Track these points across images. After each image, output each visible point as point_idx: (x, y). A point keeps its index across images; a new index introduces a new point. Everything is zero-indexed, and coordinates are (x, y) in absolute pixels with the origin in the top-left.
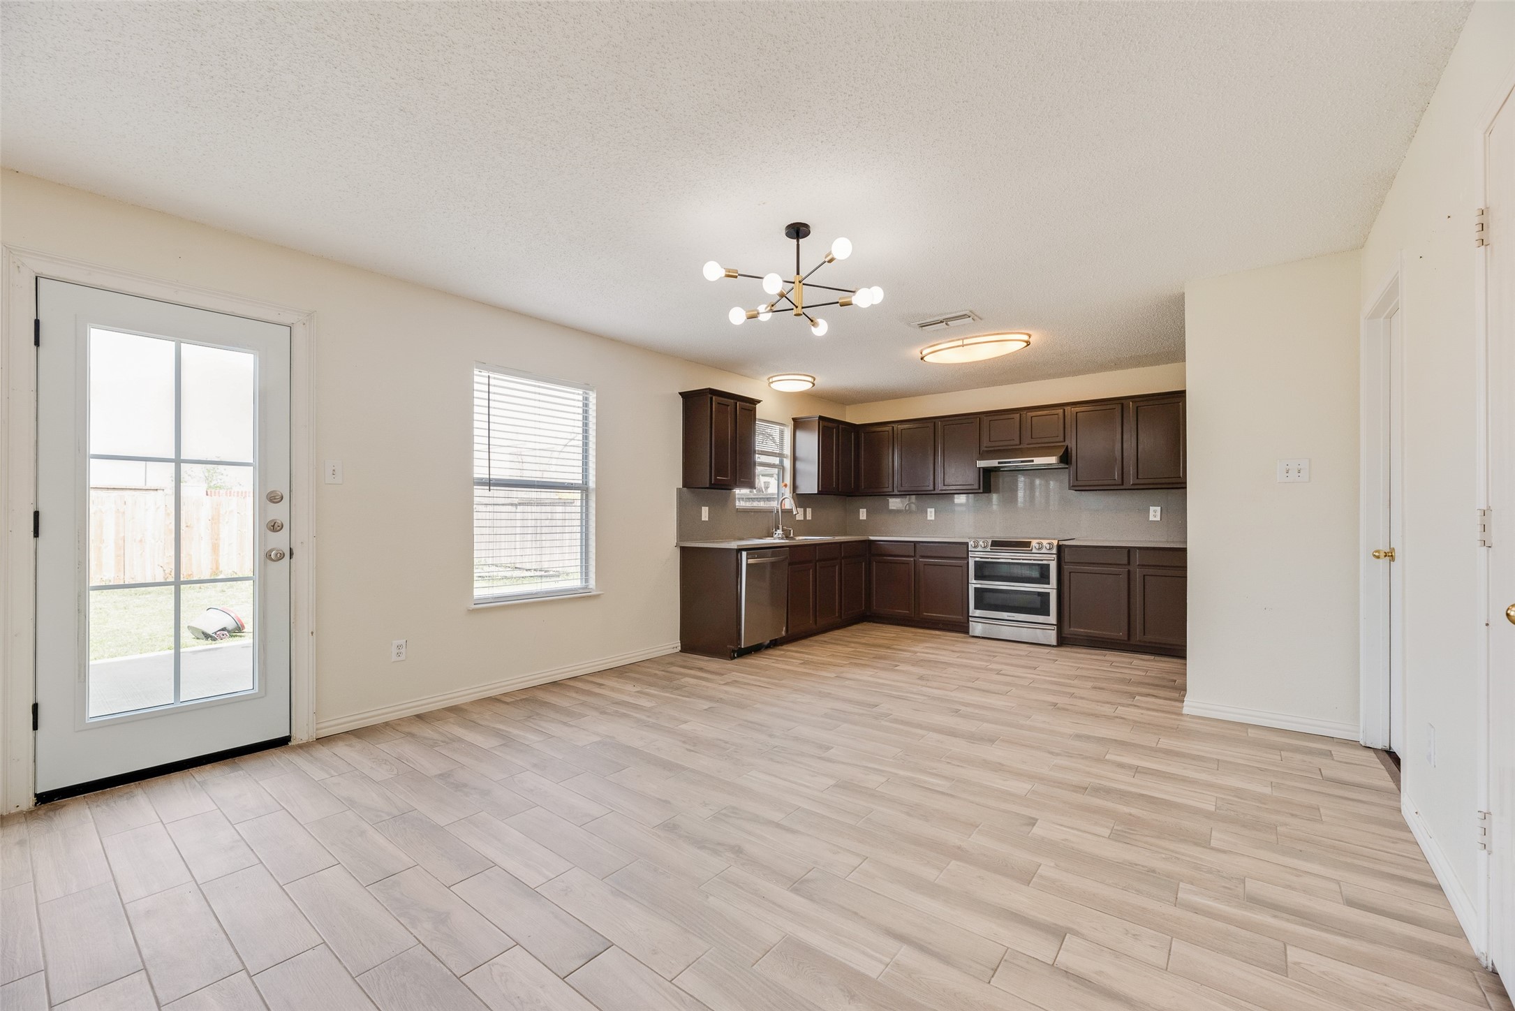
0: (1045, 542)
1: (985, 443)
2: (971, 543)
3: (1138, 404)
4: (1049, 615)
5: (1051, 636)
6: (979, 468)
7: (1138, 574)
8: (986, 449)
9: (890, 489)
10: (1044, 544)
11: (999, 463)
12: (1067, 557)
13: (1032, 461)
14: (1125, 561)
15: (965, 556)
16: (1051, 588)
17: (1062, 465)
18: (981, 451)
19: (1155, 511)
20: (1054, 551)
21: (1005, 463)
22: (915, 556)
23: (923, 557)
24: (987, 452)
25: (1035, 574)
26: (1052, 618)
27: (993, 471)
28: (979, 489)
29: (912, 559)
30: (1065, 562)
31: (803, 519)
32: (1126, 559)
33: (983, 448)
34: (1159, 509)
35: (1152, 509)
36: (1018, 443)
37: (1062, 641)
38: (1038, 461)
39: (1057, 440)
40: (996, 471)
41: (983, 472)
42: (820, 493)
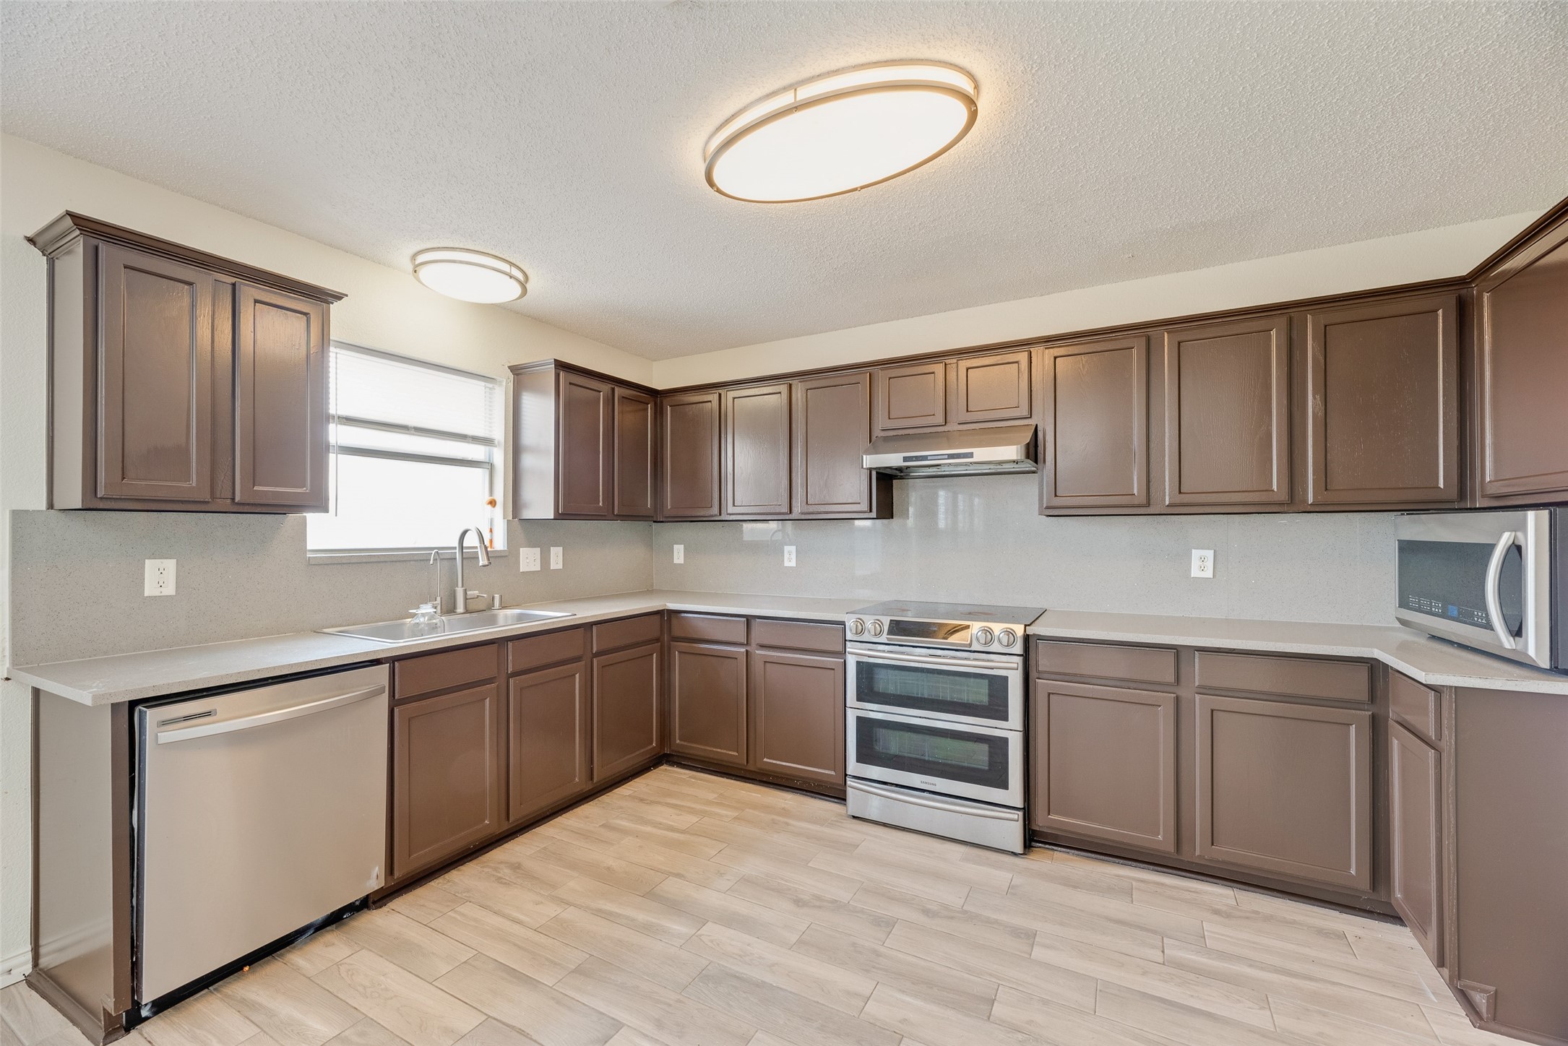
0: (997, 628)
1: (881, 422)
2: (850, 622)
3: (1182, 337)
4: (1008, 789)
5: (1010, 832)
6: (870, 470)
7: (1200, 706)
8: (883, 434)
9: (715, 510)
10: (997, 633)
11: (905, 459)
12: (1044, 661)
13: (971, 455)
14: (1170, 678)
15: (840, 648)
16: (1010, 729)
17: (1029, 465)
18: (874, 438)
19: (1203, 559)
20: (1018, 648)
21: (917, 458)
22: (748, 644)
23: (762, 646)
24: (886, 439)
25: (980, 694)
26: (1014, 794)
27: (895, 477)
28: (871, 511)
29: (743, 650)
30: (1038, 672)
31: (538, 568)
32: (1172, 670)
33: (877, 433)
34: (1210, 554)
35: (1196, 554)
36: (941, 421)
37: (1033, 839)
38: (983, 454)
39: (1016, 413)
40: (902, 478)
41: (878, 479)
42: (559, 516)
